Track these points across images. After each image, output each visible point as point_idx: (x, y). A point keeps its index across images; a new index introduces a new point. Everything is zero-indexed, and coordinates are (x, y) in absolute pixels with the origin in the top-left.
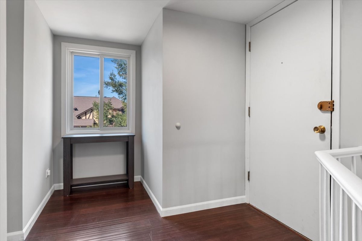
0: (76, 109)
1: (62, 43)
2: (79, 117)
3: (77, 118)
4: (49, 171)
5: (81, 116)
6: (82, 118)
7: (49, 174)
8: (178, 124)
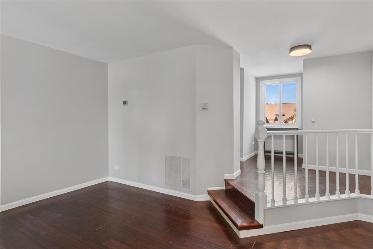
0: (284, 115)
1: (260, 81)
2: (286, 122)
3: (284, 123)
4: (254, 143)
5: (287, 121)
6: (289, 123)
7: (254, 144)
8: (313, 120)
